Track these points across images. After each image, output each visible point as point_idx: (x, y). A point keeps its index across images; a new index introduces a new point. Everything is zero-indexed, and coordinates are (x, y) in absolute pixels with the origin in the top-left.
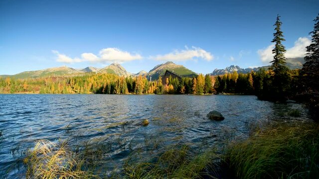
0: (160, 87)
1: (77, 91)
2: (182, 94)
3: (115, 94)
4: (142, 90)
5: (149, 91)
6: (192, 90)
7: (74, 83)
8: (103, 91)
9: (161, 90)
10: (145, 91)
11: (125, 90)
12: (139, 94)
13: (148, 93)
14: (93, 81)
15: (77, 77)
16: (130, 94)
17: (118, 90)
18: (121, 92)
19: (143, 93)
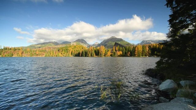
0: (114, 53)
1: (64, 55)
2: (128, 56)
3: (88, 56)
4: (103, 55)
5: (108, 55)
6: (134, 54)
7: (61, 50)
8: (80, 55)
9: (115, 54)
10: (105, 55)
11: (93, 55)
12: (101, 57)
13: (107, 56)
14: (72, 49)
15: (63, 47)
16: (97, 56)
17: (90, 55)
18: (91, 55)
19: (104, 56)
